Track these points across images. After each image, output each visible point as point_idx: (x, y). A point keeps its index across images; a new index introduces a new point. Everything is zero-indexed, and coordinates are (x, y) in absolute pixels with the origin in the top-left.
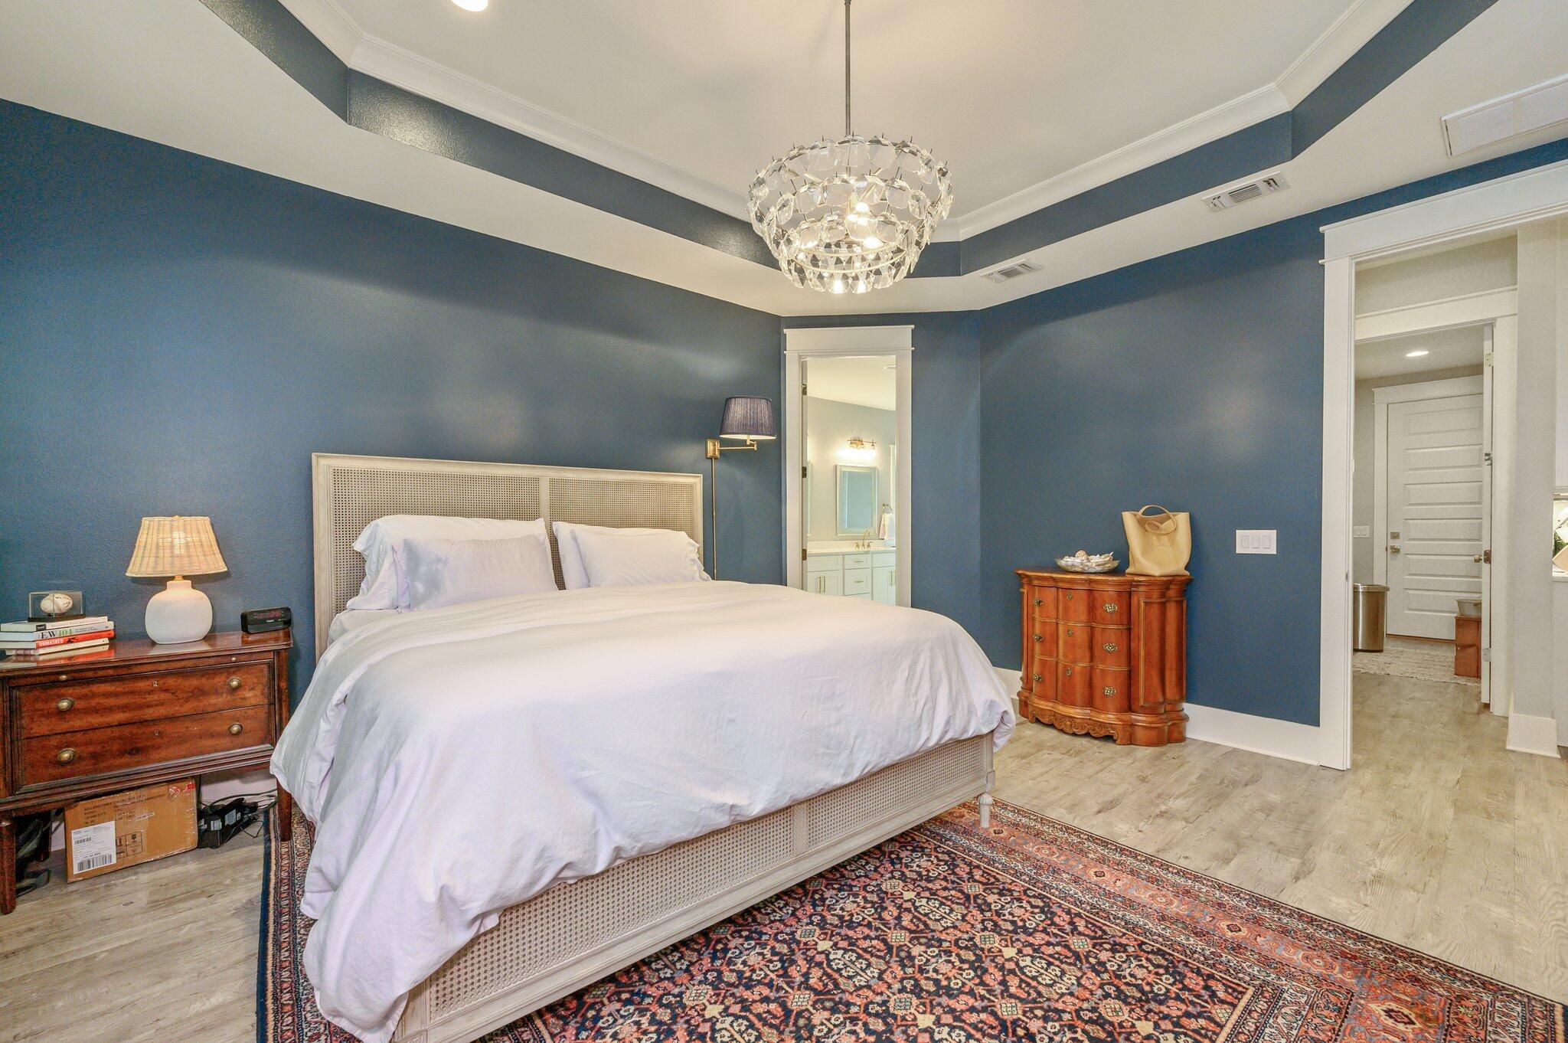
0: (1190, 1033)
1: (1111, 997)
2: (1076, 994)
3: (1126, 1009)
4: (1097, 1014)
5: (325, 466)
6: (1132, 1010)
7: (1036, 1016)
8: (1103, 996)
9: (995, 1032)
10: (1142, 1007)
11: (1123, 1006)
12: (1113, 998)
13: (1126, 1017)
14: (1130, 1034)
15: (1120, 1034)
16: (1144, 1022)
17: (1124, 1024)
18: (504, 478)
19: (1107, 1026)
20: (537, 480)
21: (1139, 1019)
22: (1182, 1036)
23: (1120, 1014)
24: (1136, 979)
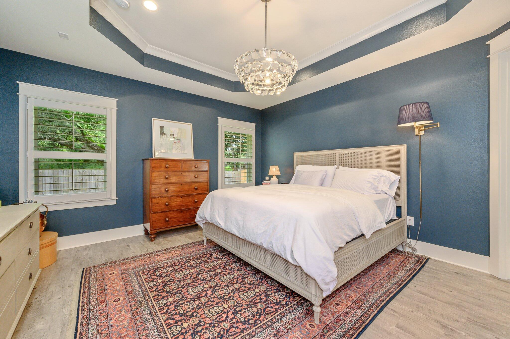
0: (178, 335)
1: (199, 322)
2: (204, 315)
3: (194, 324)
4: (194, 316)
5: (296, 155)
6: (192, 325)
7: (199, 304)
8: (200, 321)
9: (198, 295)
10: (192, 328)
11: (195, 324)
12: (198, 323)
13: (191, 322)
14: (185, 320)
15: (186, 318)
16: (187, 326)
17: (189, 321)
18: (327, 154)
19: (190, 316)
20: (335, 154)
21: (189, 325)
22: (178, 333)
23: (192, 322)
24: (204, 333)
